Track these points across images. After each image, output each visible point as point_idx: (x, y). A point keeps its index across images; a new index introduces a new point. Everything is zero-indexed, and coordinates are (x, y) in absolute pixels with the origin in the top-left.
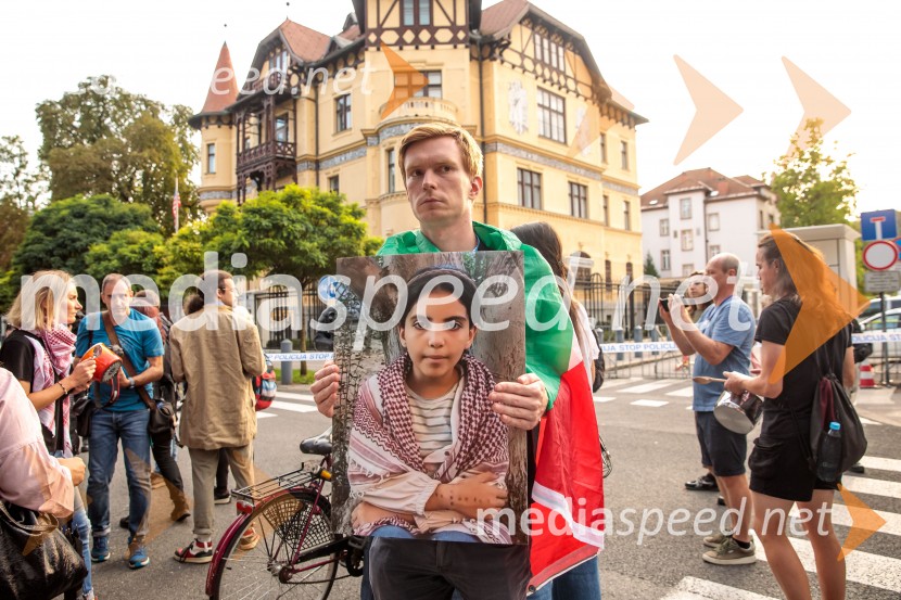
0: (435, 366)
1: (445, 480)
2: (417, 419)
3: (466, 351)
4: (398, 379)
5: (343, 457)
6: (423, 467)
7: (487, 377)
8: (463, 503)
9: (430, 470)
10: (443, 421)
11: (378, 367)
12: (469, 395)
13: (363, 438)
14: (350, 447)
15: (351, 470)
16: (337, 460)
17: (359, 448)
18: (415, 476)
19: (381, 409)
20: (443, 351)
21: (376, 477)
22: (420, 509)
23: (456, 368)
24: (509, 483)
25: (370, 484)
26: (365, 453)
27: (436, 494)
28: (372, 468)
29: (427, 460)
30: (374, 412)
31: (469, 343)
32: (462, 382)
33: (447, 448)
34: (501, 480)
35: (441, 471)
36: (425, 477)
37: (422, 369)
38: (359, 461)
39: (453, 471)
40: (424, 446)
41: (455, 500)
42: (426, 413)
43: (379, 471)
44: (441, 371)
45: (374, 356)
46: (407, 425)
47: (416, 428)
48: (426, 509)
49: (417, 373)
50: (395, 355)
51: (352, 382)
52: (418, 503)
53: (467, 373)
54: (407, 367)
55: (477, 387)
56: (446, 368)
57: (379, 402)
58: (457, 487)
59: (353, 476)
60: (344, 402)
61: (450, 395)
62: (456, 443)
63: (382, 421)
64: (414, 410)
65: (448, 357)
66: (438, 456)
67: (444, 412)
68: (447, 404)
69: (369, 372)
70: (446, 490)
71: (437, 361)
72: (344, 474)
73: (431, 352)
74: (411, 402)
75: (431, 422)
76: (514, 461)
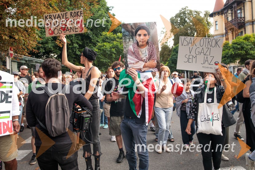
0: (143, 43)
1: (146, 62)
2: (140, 52)
3: (148, 40)
4: (136, 45)
5: (127, 60)
6: (142, 60)
7: (152, 44)
8: (150, 66)
9: (143, 61)
10: (145, 52)
11: (132, 44)
12: (149, 47)
13: (130, 57)
14: (128, 58)
15: (128, 63)
16: (125, 61)
17: (130, 58)
18: (141, 62)
19: (133, 51)
20: (144, 40)
21: (133, 63)
22: (142, 68)
23: (147, 43)
24: (157, 62)
25: (133, 64)
26: (131, 59)
27: (145, 65)
28: (132, 62)
29: (142, 59)
30: (132, 52)
31: (148, 39)
32: (148, 45)
33: (146, 57)
34: (156, 61)
35: (145, 61)
36: (142, 62)
37: (140, 43)
38: (130, 61)
39: (147, 61)
40: (142, 57)
41: (148, 65)
42: (142, 51)
43: (134, 62)
44: (144, 44)
45: (131, 42)
46: (138, 54)
47: (140, 54)
48: (143, 67)
49: (139, 44)
50: (135, 41)
51: (127, 47)
52: (142, 67)
53: (148, 44)
54: (138, 43)
55: (150, 46)
56: (145, 43)
57: (133, 50)
58: (148, 63)
59: (129, 64)
60: (126, 51)
61: (146, 48)
62: (148, 56)
63: (134, 53)
64: (139, 51)
65: (145, 41)
66: (145, 58)
67: (145, 51)
68: (145, 49)
69: (130, 45)
70: (146, 64)
71: (143, 42)
72: (127, 63)
73: (142, 40)
74: (139, 49)
75: (143, 53)
76: (158, 58)
